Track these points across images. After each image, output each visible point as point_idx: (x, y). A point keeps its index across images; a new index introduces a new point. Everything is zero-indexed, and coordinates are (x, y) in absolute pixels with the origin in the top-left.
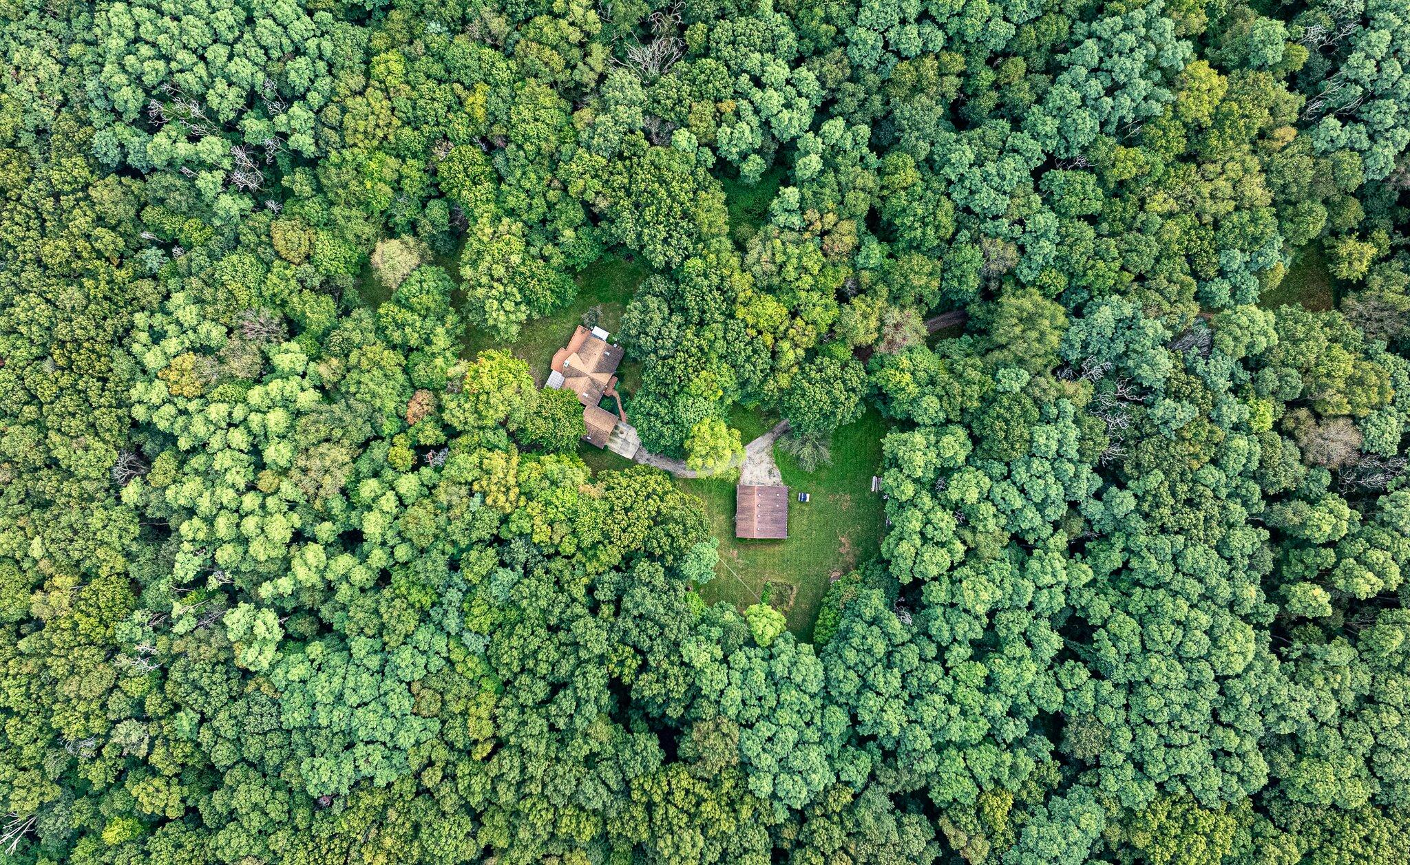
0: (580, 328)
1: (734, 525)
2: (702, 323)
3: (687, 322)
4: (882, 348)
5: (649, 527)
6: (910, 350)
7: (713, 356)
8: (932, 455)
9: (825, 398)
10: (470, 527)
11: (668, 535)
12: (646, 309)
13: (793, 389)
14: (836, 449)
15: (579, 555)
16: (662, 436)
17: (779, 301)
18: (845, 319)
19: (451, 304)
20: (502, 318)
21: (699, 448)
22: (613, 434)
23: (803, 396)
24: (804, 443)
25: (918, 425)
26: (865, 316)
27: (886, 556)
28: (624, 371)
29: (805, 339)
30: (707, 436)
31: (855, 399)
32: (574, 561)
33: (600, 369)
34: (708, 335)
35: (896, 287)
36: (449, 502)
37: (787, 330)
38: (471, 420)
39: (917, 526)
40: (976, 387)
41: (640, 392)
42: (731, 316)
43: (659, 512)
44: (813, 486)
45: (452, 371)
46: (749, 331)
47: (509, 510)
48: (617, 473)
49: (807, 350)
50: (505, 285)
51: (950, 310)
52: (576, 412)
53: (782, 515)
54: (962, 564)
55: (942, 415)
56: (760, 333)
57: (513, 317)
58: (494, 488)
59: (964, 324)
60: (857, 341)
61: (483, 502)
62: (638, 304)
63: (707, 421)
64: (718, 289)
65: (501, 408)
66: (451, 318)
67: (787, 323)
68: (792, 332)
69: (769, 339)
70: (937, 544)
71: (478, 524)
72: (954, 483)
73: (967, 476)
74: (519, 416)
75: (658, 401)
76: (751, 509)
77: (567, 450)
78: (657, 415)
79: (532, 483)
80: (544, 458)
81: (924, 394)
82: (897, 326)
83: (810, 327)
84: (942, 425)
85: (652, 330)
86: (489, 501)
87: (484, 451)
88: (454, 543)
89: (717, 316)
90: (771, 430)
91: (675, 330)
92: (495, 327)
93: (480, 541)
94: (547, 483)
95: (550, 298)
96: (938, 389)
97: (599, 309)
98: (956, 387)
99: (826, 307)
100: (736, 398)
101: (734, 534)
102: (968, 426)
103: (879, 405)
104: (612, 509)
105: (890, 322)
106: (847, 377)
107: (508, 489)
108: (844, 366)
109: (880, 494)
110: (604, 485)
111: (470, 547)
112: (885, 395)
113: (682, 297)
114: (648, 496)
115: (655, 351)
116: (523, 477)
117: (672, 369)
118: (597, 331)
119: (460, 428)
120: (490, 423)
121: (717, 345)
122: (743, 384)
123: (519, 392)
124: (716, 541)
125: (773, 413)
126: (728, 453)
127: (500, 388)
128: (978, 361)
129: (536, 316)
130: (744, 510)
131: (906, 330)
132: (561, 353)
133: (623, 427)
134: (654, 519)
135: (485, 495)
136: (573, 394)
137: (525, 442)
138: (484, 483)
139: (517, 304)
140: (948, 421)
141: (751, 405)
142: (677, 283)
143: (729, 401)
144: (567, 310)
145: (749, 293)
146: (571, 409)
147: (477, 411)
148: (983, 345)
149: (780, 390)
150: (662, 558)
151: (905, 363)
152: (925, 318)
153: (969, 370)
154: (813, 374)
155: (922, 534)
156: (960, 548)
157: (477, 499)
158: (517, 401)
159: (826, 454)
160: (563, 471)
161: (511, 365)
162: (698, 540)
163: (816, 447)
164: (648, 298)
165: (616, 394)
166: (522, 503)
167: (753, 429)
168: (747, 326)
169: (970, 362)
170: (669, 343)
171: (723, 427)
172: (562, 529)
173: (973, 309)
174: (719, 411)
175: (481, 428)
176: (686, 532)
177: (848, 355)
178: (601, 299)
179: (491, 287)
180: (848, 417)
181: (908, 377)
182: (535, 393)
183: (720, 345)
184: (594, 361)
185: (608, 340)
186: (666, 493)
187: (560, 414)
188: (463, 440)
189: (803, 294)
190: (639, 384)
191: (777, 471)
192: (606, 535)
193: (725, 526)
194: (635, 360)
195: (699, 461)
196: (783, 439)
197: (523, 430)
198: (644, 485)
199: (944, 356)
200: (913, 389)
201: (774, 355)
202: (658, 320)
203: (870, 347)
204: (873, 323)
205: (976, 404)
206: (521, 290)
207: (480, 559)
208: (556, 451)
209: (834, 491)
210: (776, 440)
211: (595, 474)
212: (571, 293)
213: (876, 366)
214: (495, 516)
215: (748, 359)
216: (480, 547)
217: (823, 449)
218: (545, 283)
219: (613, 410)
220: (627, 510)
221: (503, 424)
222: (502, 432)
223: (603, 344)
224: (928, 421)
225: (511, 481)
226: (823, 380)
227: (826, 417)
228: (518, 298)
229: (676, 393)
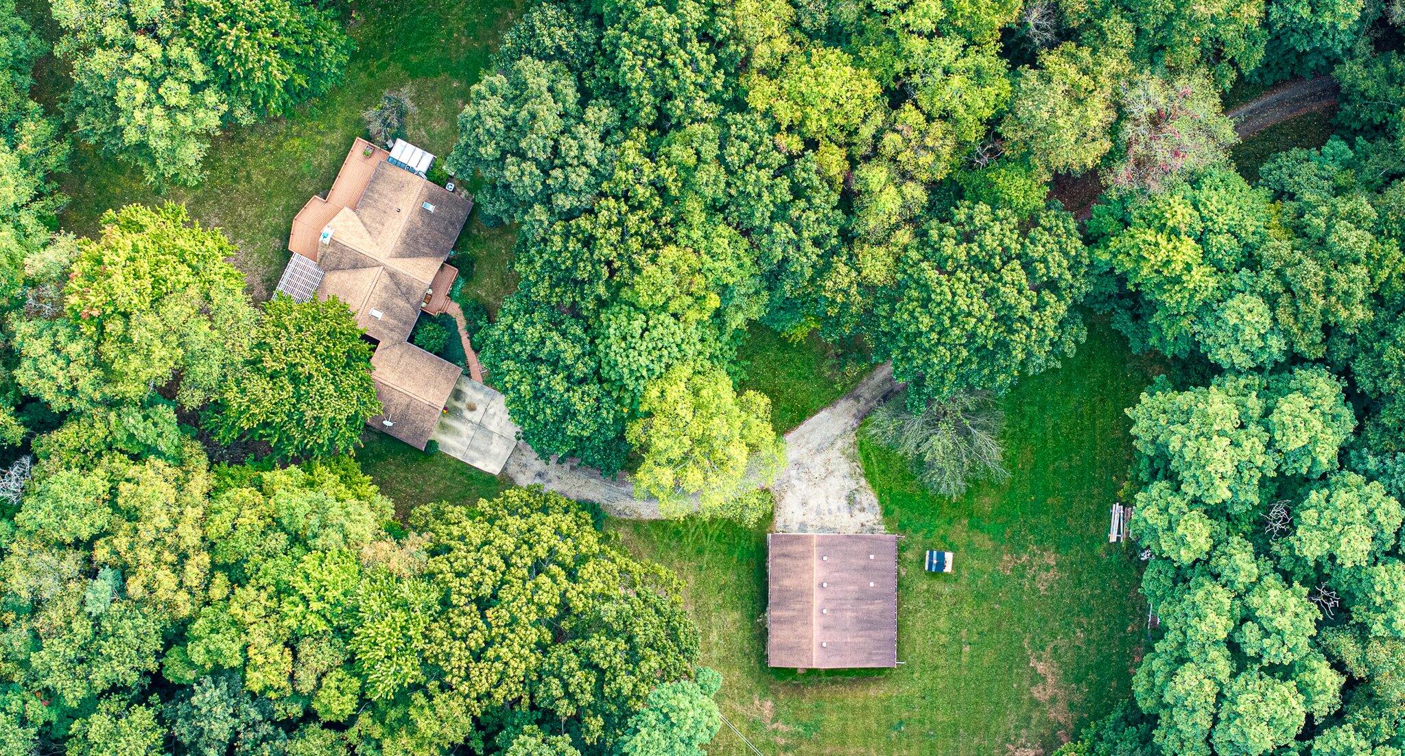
0: (360, 146)
1: (762, 636)
2: (663, 125)
3: (626, 122)
4: (1122, 177)
5: (542, 647)
6: (1195, 181)
7: (695, 209)
8: (1253, 445)
9: (979, 306)
10: (86, 657)
11: (588, 665)
12: (519, 93)
13: (901, 286)
14: (1014, 438)
15: (365, 720)
16: (568, 413)
17: (857, 62)
18: (1025, 107)
19: (34, 94)
20: (160, 124)
21: (664, 441)
22: (449, 410)
23: (925, 303)
24: (932, 424)
25: (1217, 369)
26: (1077, 98)
27: (1145, 705)
28: (473, 250)
29: (926, 159)
30: (685, 412)
31: (1057, 308)
32: (352, 735)
33: (412, 247)
34: (680, 152)
35: (1151, 22)
36: (34, 592)
37: (878, 137)
38: (85, 384)
39: (1220, 626)
40: (1360, 271)
41: (510, 304)
42: (739, 104)
43: (565, 608)
44: (960, 532)
45: (38, 262)
46: (783, 140)
47: (185, 611)
48: (458, 511)
49: (933, 187)
50: (164, 42)
51: (1295, 77)
52: (352, 358)
53: (883, 608)
54: (1337, 718)
55: (1276, 344)
56: (812, 144)
57: (185, 121)
58: (146, 555)
59: (1333, 111)
60: (1058, 162)
61: (121, 591)
62: (499, 80)
63: (683, 372)
64: (703, 37)
65: (159, 351)
66: (33, 129)
67: (878, 119)
68: (891, 141)
69: (834, 160)
70: (1272, 670)
71: (108, 647)
72: (1309, 516)
73: (1341, 497)
74: (206, 372)
75: (556, 324)
76: (802, 595)
77: (332, 455)
78: (555, 362)
79: (242, 541)
80: (276, 477)
81: (1231, 291)
82: (1157, 121)
83: (937, 128)
84: (1278, 368)
85: (534, 144)
86: (135, 587)
87: (120, 463)
88: (50, 696)
89: (700, 105)
90: (849, 391)
91: (593, 144)
92: (142, 146)
93: (115, 688)
94: (279, 540)
95: (280, 73)
96: (1266, 277)
97: (406, 95)
98: (1311, 272)
99: (978, 75)
100: (756, 311)
101: (763, 658)
102: (1344, 372)
103: (1122, 322)
104: (445, 603)
105: (1142, 110)
106: (1036, 251)
107: (183, 557)
108: (1029, 223)
109: (1133, 547)
110: (425, 541)
111: (87, 708)
112: (1137, 295)
113: (611, 60)
114: (538, 568)
115: (546, 199)
116: (219, 526)
117: (589, 241)
118: (403, 150)
119: (59, 404)
120: (132, 390)
121: (701, 177)
122: (773, 277)
123: (206, 311)
124: (715, 677)
125: (852, 349)
126: (739, 453)
127: (156, 301)
128: (1364, 205)
129: (245, 117)
130: (789, 597)
131: (1179, 129)
132: (315, 207)
133: (474, 392)
134: (553, 625)
135: (124, 572)
136: (345, 313)
137: (224, 437)
138: (122, 542)
139: (196, 88)
140: (1294, 359)
141: (798, 331)
142: (600, 24)
143: (737, 321)
144: (326, 101)
145: (782, 45)
146: (339, 351)
147: (99, 362)
148: (1375, 165)
149: (867, 288)
150: (575, 725)
151: (1181, 213)
152: (1228, 103)
153: (1342, 227)
154: (948, 247)
155: (1233, 646)
156: (1328, 681)
157: (104, 584)
158: (201, 332)
159: (991, 449)
160: (319, 508)
161: (185, 242)
162: (665, 675)
163: (965, 433)
164: (529, 66)
165: (454, 310)
166: (218, 592)
167: (805, 390)
168: (776, 128)
169: (1343, 206)
170: (580, 177)
171: (725, 386)
172: (320, 656)
173: (1350, 72)
174: (714, 347)
175: (113, 404)
176: (633, 657)
177: (1037, 197)
178: (413, 72)
179: (130, 48)
180: (1041, 355)
181: (1188, 249)
182: (246, 312)
183: (710, 178)
184: (396, 227)
185: (433, 175)
186: (581, 560)
187: (310, 365)
188: (68, 434)
189: (917, 45)
190: (509, 282)
191: (869, 497)
192: (432, 668)
193: (741, 638)
194: (498, 222)
195: (666, 476)
196: (881, 415)
197: (220, 407)
198: (527, 539)
199: (1280, 195)
200: (1202, 279)
201: (849, 200)
202: (549, 120)
203: (1093, 174)
204: (1098, 114)
205: (1361, 313)
206: (206, 53)
207: (114, 735)
208: (304, 458)
209: (1017, 546)
210: (863, 418)
211: (403, 513)
212: (333, 57)
213: (1109, 224)
214: (150, 627)
215: (780, 212)
216: (114, 704)
217: (981, 437)
218: (265, 35)
219: (448, 352)
220: (483, 604)
221: (168, 392)
222: (166, 413)
223: (420, 185)
224: (1242, 361)
225: (190, 536)
226: (974, 261)
227: (985, 355)
228: (199, 72)
229: (602, 303)
